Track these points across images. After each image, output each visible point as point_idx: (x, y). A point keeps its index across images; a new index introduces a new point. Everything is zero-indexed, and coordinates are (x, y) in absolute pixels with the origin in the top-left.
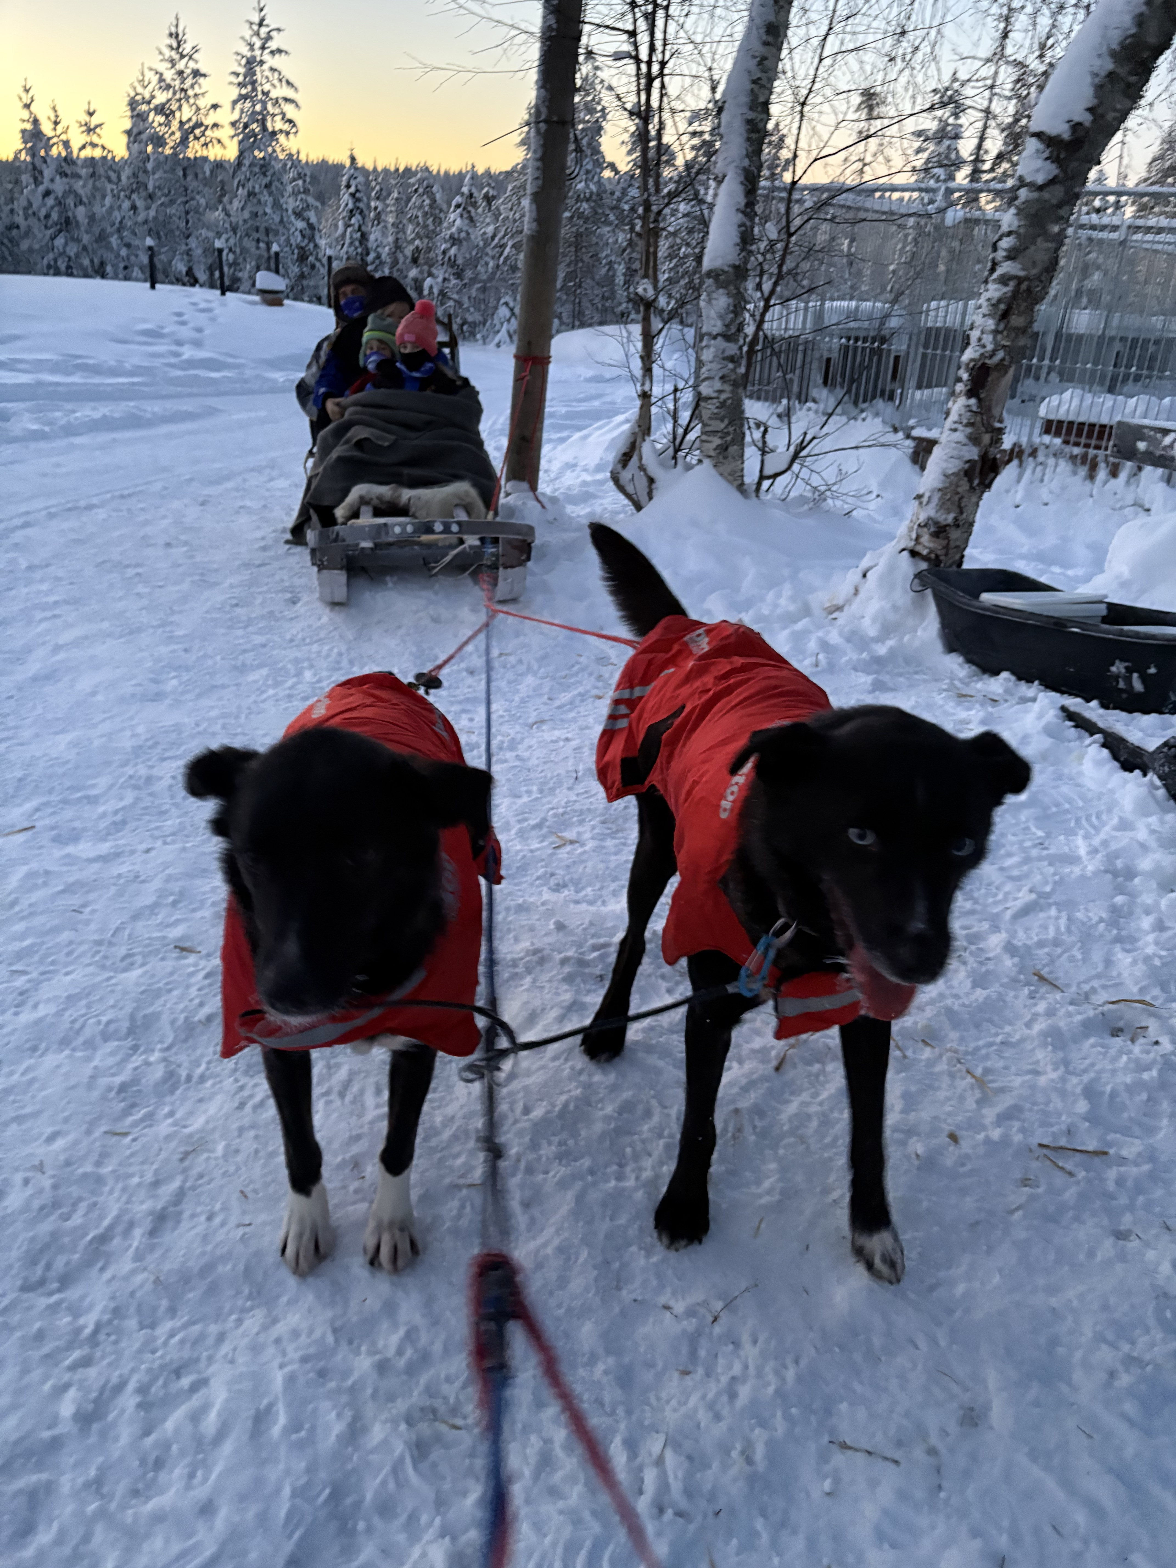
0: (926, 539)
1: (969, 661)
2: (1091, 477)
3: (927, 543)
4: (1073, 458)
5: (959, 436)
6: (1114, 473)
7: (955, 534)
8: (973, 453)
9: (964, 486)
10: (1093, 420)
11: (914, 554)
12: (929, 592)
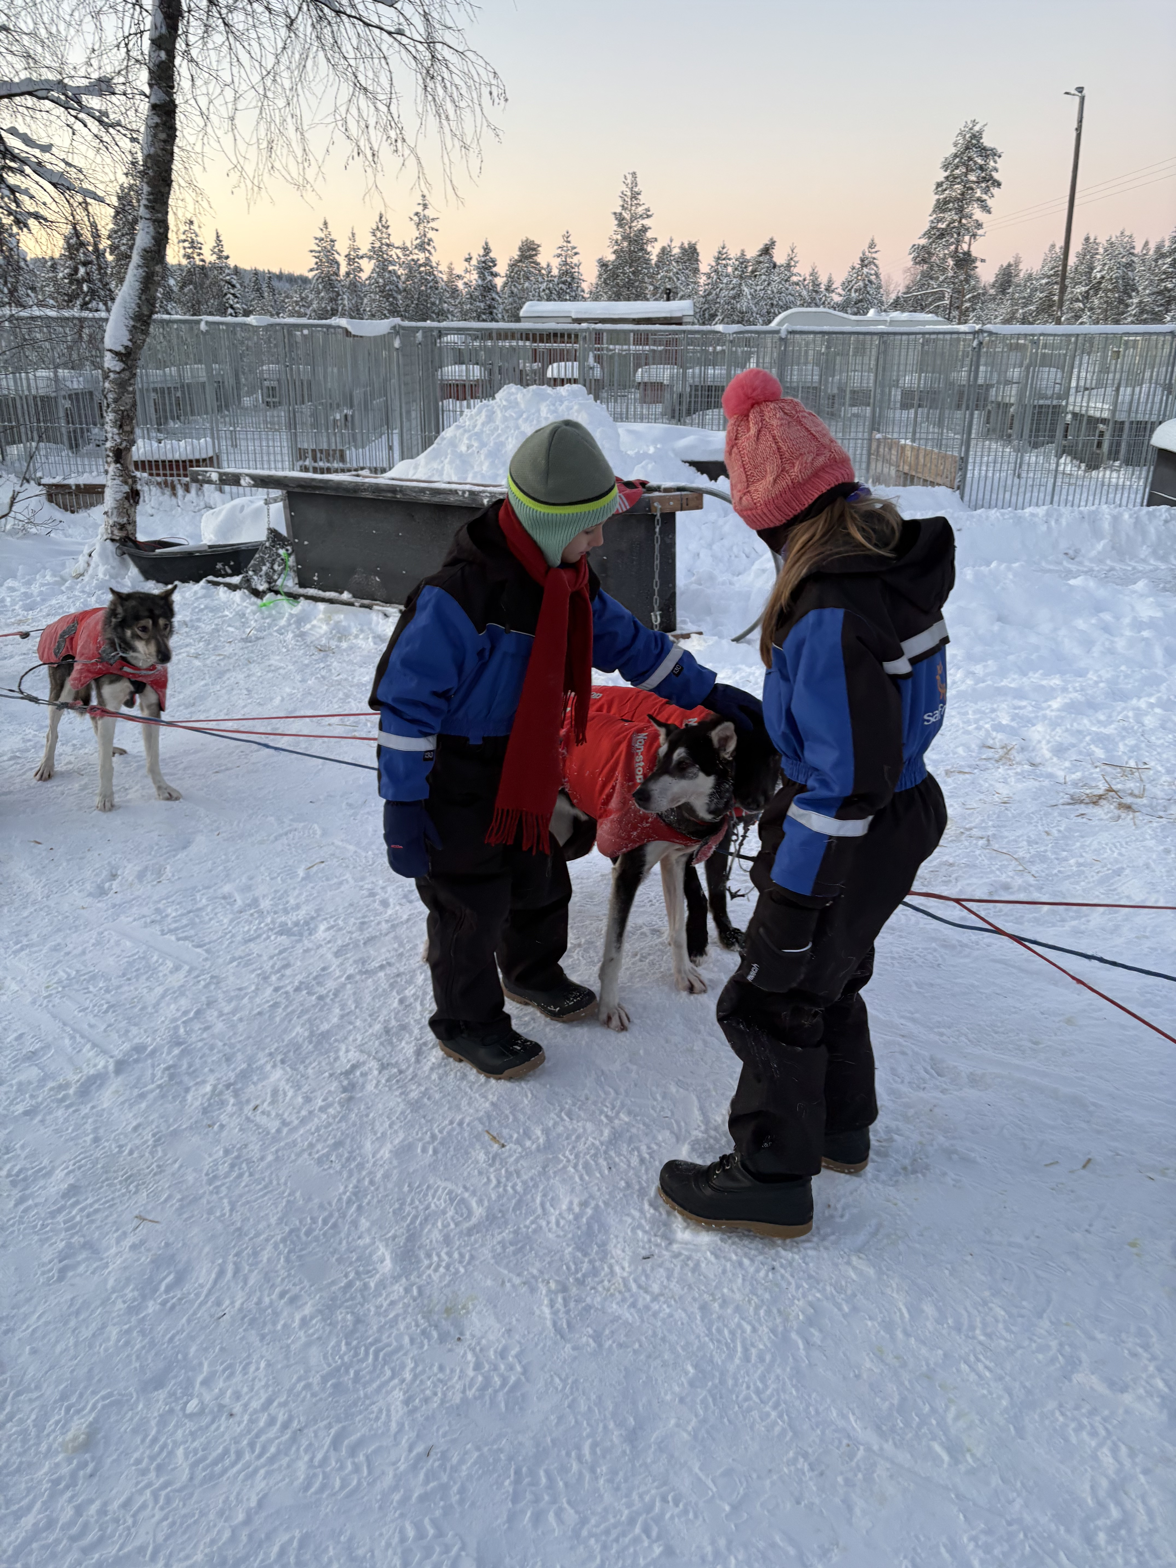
0: (116, 532)
1: (158, 581)
2: (175, 494)
3: (118, 534)
4: (159, 484)
5: (117, 482)
6: (187, 489)
7: (129, 527)
8: (126, 489)
9: (127, 505)
10: (163, 458)
11: (113, 540)
12: (126, 556)
